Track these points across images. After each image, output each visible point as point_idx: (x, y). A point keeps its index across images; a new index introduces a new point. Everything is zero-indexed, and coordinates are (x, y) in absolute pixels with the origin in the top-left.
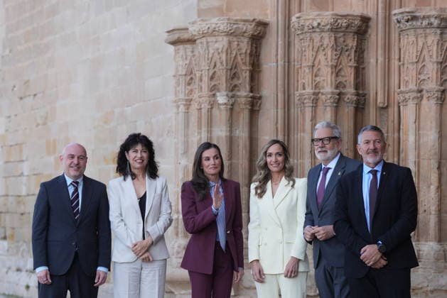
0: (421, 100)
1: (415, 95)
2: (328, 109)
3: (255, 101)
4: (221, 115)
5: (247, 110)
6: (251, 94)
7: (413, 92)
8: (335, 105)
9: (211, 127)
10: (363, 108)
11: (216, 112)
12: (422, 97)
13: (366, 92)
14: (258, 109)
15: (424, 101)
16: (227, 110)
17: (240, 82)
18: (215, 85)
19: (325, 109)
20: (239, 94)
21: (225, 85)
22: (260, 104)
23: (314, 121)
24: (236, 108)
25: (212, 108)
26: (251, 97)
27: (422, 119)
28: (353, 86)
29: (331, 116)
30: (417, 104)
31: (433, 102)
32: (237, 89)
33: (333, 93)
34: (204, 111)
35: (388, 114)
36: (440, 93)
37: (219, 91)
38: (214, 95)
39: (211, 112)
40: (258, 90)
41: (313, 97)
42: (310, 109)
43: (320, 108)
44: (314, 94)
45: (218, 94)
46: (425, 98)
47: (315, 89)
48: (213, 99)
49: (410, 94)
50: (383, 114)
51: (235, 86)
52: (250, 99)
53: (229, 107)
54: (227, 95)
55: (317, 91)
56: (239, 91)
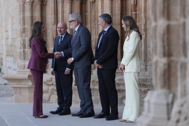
4: (28, 7)
5: (39, 4)
8: (71, 1)
9: (24, 12)
11: (26, 5)
16: (30, 5)
19: (67, 3)
23: (63, 9)
24: (34, 4)
25: (24, 4)
27: (104, 7)
29: (69, 7)
30: (102, 1)
34: (22, 5)
35: (95, 5)
39: (24, 5)
42: (61, 3)
43: (65, 3)
50: (93, 5)
53: (31, 3)
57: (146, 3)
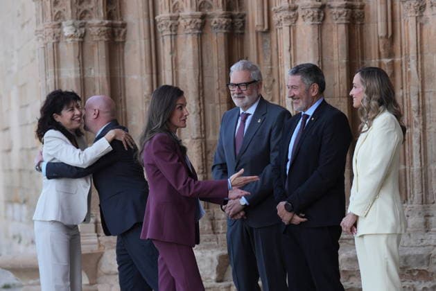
0: (296, 21)
1: (286, 14)
2: (190, 37)
3: (116, 30)
4: (69, 50)
5: (103, 42)
6: (107, 22)
7: (285, 10)
8: (197, 31)
9: (59, 67)
10: (243, 34)
11: (62, 46)
12: (296, 17)
13: (244, 12)
14: (121, 40)
15: (300, 22)
16: (74, 44)
17: (91, 6)
18: (59, 12)
19: (186, 37)
20: (89, 22)
21: (70, 11)
22: (125, 34)
23: (174, 55)
24: (88, 41)
25: (58, 42)
26: (106, 26)
27: (298, 45)
28: (221, 5)
29: (194, 47)
30: (290, 26)
31: (309, 22)
32: (88, 15)
33: (192, 16)
34: (50, 45)
35: (271, 39)
36: (316, 11)
37: (64, 20)
38: (60, 25)
39: (57, 47)
40: (121, 15)
41: (170, 22)
42: (169, 38)
43: (181, 36)
44: (171, 18)
45: (64, 23)
46: (300, 17)
47: (174, 12)
48: (59, 30)
49: (281, 14)
50: (266, 41)
51: (85, 12)
52: (106, 28)
53: (77, 39)
54: (73, 25)
55: (175, 14)
56: (90, 18)
57: (421, 29)
